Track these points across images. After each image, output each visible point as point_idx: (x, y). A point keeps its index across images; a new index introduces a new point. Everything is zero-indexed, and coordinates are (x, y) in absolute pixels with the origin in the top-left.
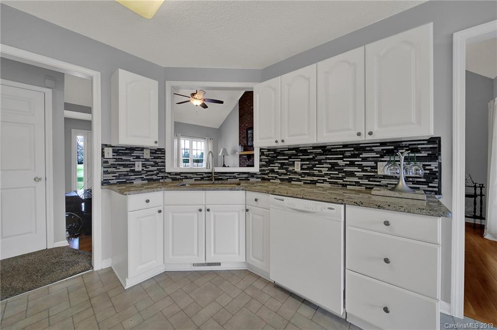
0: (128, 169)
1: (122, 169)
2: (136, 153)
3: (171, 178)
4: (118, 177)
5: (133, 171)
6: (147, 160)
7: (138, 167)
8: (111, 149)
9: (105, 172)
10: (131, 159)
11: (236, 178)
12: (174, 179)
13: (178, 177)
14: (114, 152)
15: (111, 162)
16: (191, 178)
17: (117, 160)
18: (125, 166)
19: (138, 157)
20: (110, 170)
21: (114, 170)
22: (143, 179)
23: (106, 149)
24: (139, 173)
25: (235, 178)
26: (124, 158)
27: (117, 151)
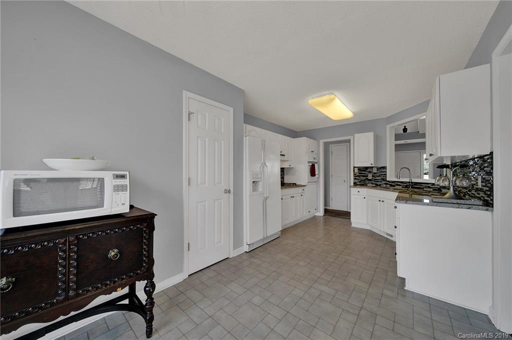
0: (365, 178)
1: (362, 178)
2: (369, 170)
3: (390, 185)
4: (360, 182)
5: (367, 179)
6: (375, 173)
7: (370, 176)
8: (357, 169)
9: (355, 179)
10: (366, 173)
11: (431, 188)
12: (391, 186)
13: (393, 184)
14: (358, 169)
15: (357, 174)
16: (400, 185)
17: (360, 173)
18: (363, 176)
19: (370, 172)
20: (357, 178)
21: (358, 178)
22: (372, 183)
23: (355, 169)
24: (370, 180)
25: (429, 187)
26: (363, 172)
27: (360, 169)
